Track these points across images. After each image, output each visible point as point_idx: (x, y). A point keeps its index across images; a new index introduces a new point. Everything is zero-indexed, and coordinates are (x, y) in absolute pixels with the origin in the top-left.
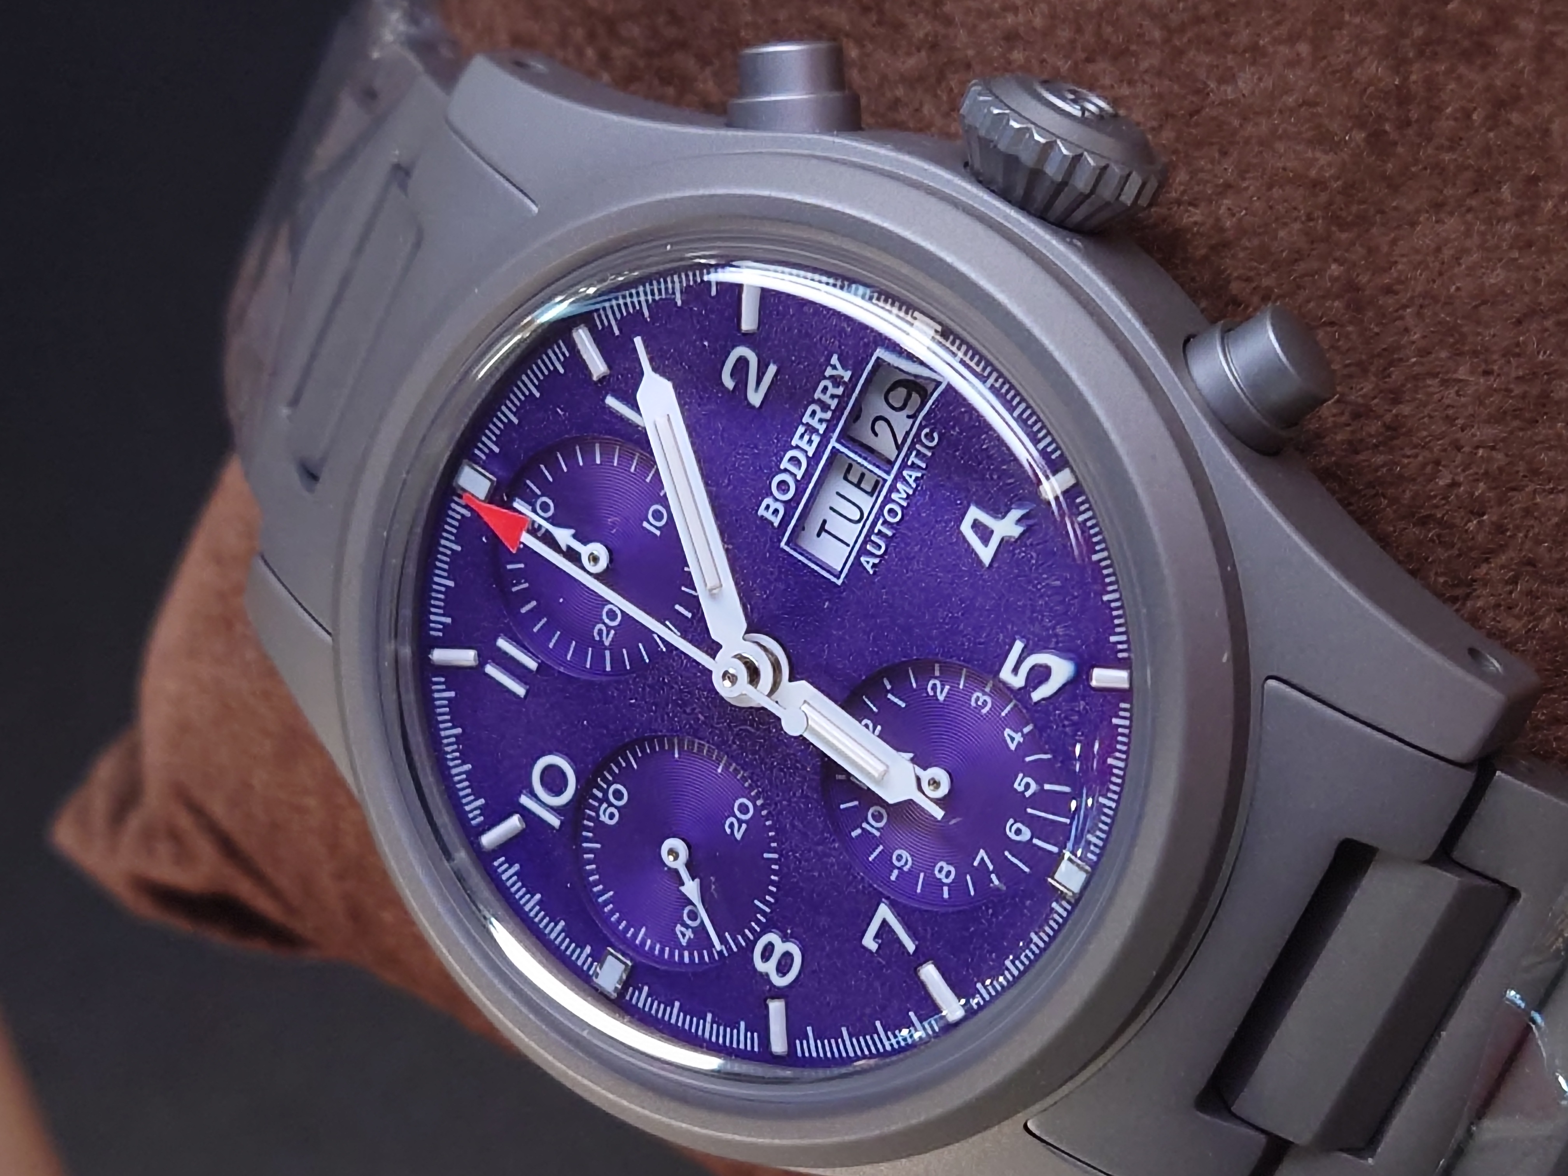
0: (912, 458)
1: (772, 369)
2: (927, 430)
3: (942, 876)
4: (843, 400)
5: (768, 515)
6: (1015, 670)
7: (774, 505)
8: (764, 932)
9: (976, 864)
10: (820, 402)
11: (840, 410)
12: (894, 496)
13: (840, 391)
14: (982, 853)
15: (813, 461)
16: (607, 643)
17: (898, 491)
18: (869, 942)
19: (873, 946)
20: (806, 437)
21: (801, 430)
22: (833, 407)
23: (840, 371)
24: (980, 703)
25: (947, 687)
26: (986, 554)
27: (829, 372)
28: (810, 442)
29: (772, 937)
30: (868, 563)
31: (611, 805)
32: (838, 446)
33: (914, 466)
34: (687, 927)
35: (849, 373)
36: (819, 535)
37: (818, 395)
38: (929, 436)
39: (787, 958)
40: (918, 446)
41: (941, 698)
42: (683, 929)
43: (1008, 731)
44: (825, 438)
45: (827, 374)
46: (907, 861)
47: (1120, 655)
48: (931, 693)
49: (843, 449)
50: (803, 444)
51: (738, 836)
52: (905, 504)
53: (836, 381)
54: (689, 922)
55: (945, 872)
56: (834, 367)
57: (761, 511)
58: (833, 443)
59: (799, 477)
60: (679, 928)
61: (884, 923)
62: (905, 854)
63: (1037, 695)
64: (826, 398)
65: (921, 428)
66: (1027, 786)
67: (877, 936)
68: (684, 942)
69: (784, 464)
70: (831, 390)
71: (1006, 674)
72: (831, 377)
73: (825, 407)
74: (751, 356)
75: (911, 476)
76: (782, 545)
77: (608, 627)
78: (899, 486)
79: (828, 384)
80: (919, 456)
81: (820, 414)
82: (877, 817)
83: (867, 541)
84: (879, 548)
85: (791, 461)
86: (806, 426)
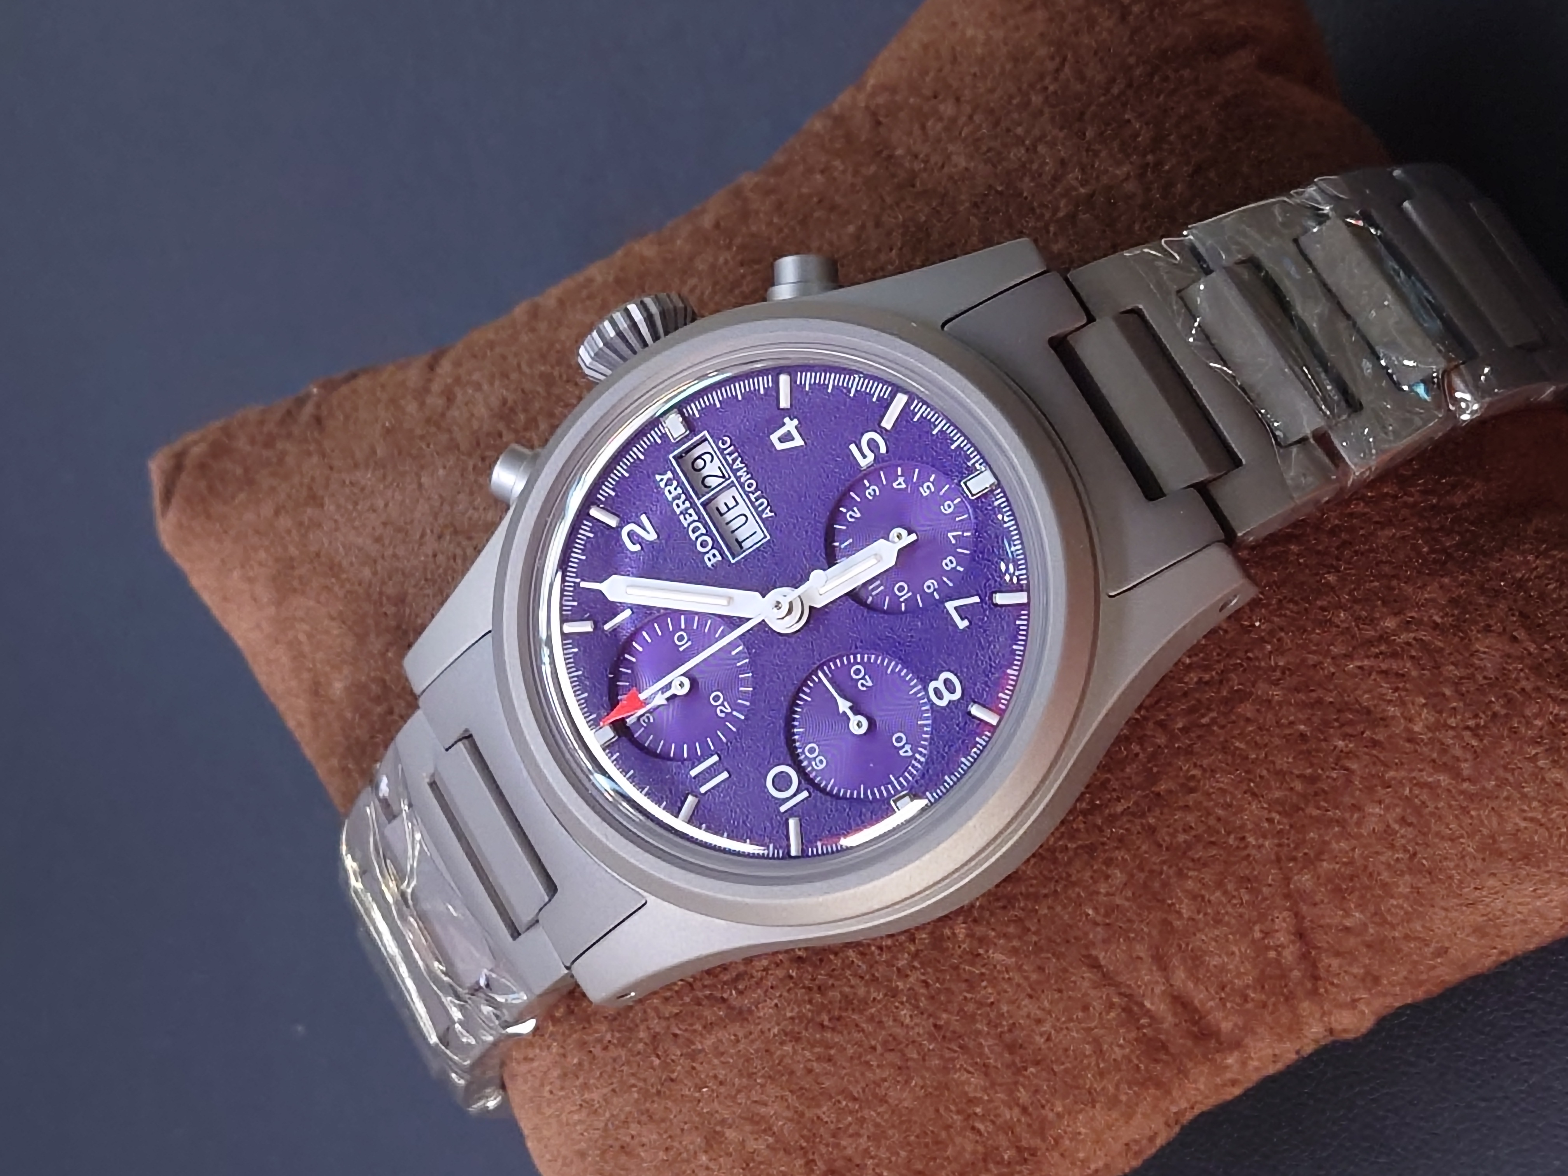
0: (730, 459)
1: (643, 518)
2: (720, 442)
3: (951, 566)
4: (680, 484)
5: (713, 560)
6: (864, 456)
7: (710, 555)
8: (925, 689)
9: (953, 542)
10: (674, 499)
11: (684, 489)
12: (743, 480)
14: (950, 535)
15: (700, 519)
16: (729, 710)
17: (742, 476)
18: (962, 624)
19: (966, 623)
20: (687, 516)
21: (682, 517)
22: (681, 492)
23: (665, 477)
24: (872, 493)
25: (855, 509)
26: (798, 442)
27: (662, 484)
28: (691, 515)
29: (933, 685)
30: (768, 514)
31: (815, 759)
32: (701, 500)
33: (734, 461)
34: (903, 747)
35: (668, 472)
37: (670, 498)
38: (724, 443)
39: (947, 682)
40: (726, 452)
41: (858, 515)
42: (903, 750)
43: (895, 485)
44: (693, 505)
45: (663, 486)
46: (932, 584)
47: (887, 396)
48: (853, 520)
49: (704, 498)
50: (690, 519)
51: (870, 684)
52: (749, 476)
53: (669, 483)
54: (901, 744)
55: (949, 563)
56: (661, 480)
57: (709, 564)
58: (698, 503)
59: (704, 532)
60: (901, 752)
61: (956, 608)
62: (928, 583)
63: (883, 450)
64: (674, 493)
66: (928, 487)
67: (962, 619)
68: (910, 754)
69: (693, 537)
70: (672, 488)
71: (863, 463)
72: (666, 485)
73: (678, 497)
74: (632, 527)
75: (738, 464)
76: (733, 561)
77: (722, 705)
78: (739, 474)
79: (668, 488)
80: (730, 454)
81: (680, 502)
82: (901, 589)
83: (756, 508)
84: (762, 504)
85: (694, 532)
86: (681, 513)
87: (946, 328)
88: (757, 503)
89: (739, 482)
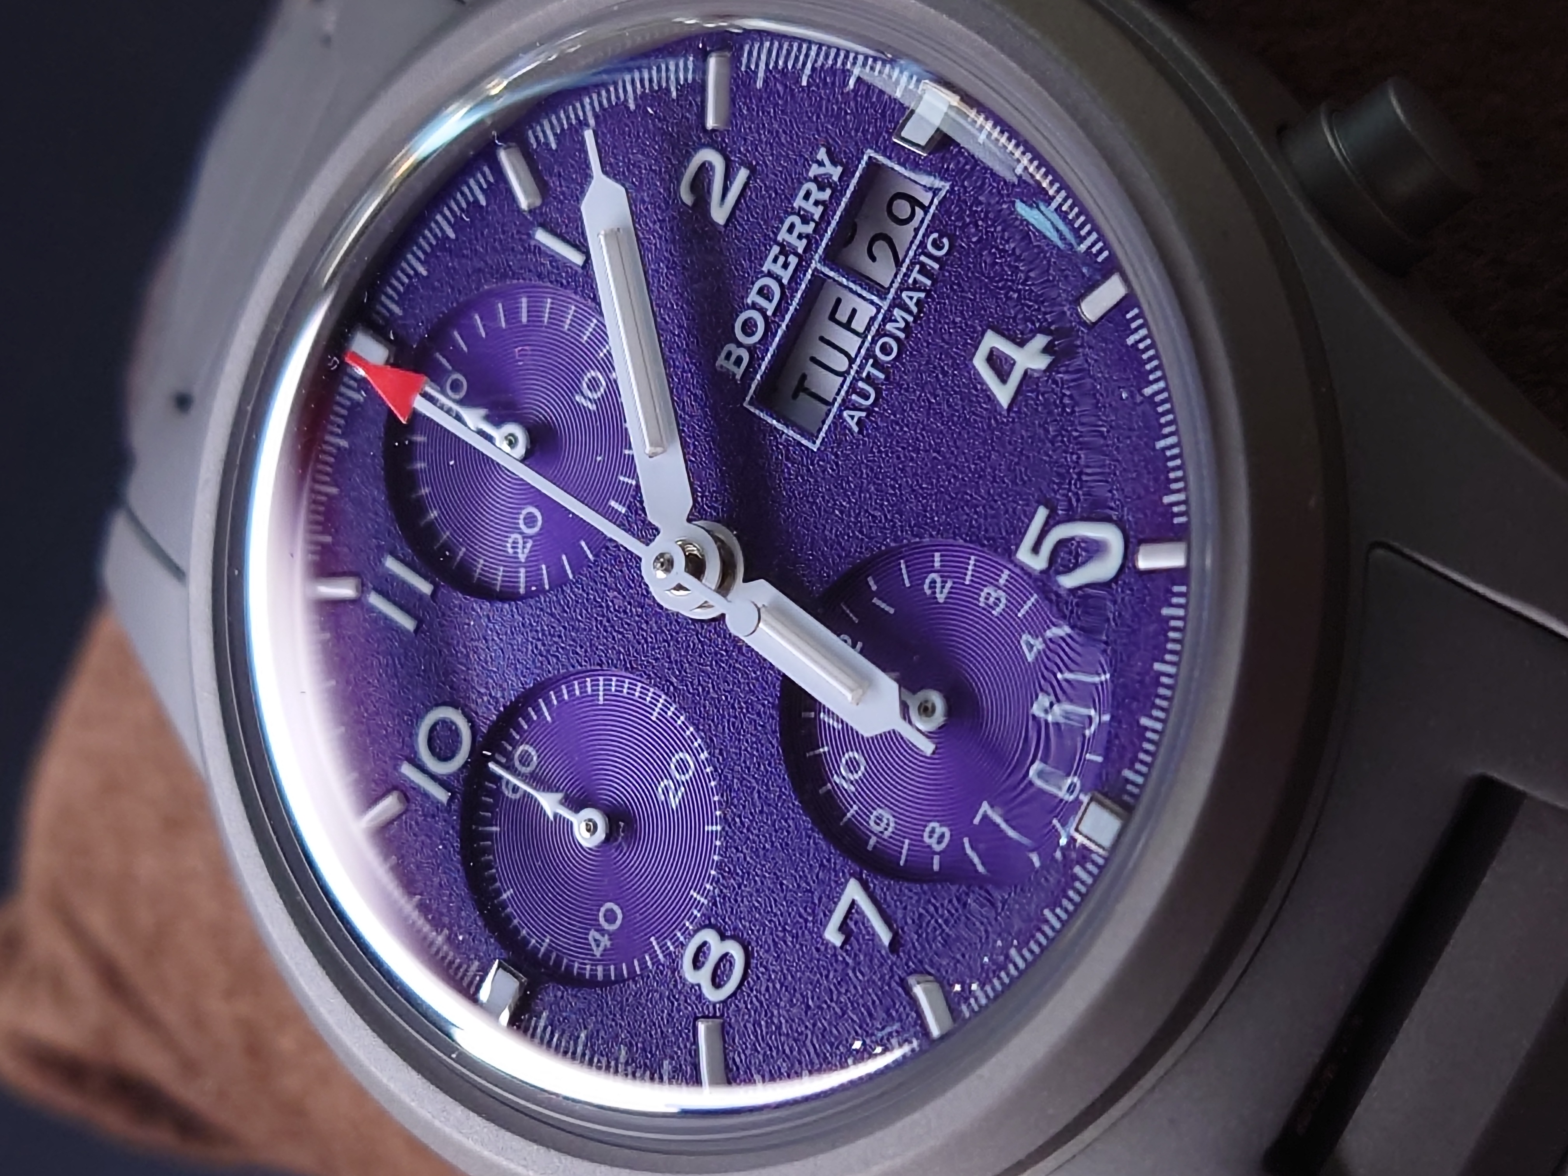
0: (915, 275)
1: (743, 174)
2: (935, 235)
3: (933, 842)
4: (828, 207)
5: (730, 366)
6: (1036, 549)
7: (736, 352)
9: (977, 821)
10: (800, 213)
11: (825, 218)
12: (889, 327)
13: (826, 195)
14: (985, 807)
15: (789, 290)
16: (522, 557)
17: (896, 321)
18: (832, 933)
19: (836, 939)
20: (782, 259)
21: (776, 249)
22: (817, 217)
23: (828, 169)
24: (992, 600)
25: (949, 584)
26: (1003, 394)
27: (814, 171)
28: (785, 266)
29: (709, 936)
30: (851, 418)
32: (819, 266)
33: (916, 286)
34: (602, 931)
35: (840, 169)
36: (795, 396)
37: (799, 202)
38: (937, 244)
39: (727, 961)
40: (923, 258)
41: (941, 597)
42: (598, 936)
43: (1025, 637)
44: (805, 260)
45: (811, 174)
46: (888, 825)
47: (1176, 520)
48: (928, 592)
49: (826, 270)
50: (777, 269)
51: (674, 803)
52: (902, 335)
53: (821, 183)
54: (606, 926)
55: (937, 835)
56: (821, 164)
57: (721, 361)
58: (815, 264)
59: (769, 313)
60: (593, 934)
61: (853, 903)
62: (887, 815)
63: (1064, 580)
64: (809, 206)
65: (926, 235)
67: (839, 930)
68: (598, 953)
69: (753, 297)
70: (816, 195)
71: (1024, 555)
72: (815, 180)
73: (806, 219)
74: (717, 161)
75: (911, 299)
76: (745, 405)
77: (525, 537)
78: (897, 312)
79: (812, 186)
80: (924, 270)
81: (800, 228)
82: (853, 766)
83: (853, 389)
84: (867, 397)
85: (760, 292)
86: (781, 245)
87: (1380, 552)
88: (861, 384)
89: (885, 321)
